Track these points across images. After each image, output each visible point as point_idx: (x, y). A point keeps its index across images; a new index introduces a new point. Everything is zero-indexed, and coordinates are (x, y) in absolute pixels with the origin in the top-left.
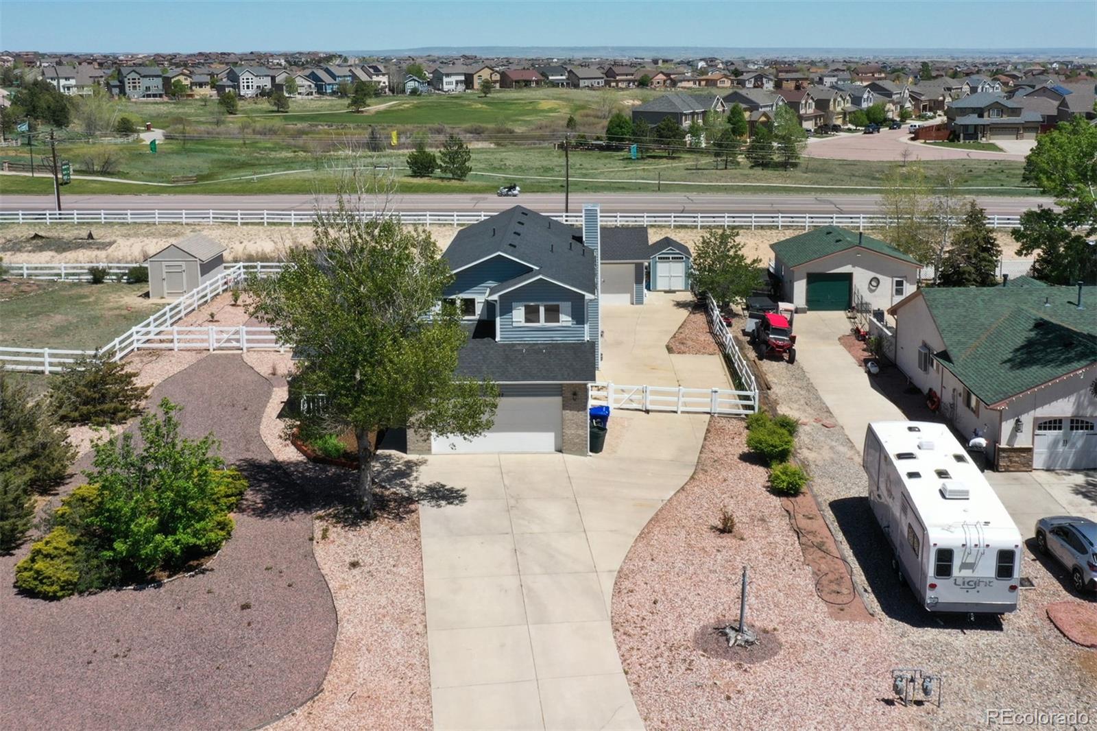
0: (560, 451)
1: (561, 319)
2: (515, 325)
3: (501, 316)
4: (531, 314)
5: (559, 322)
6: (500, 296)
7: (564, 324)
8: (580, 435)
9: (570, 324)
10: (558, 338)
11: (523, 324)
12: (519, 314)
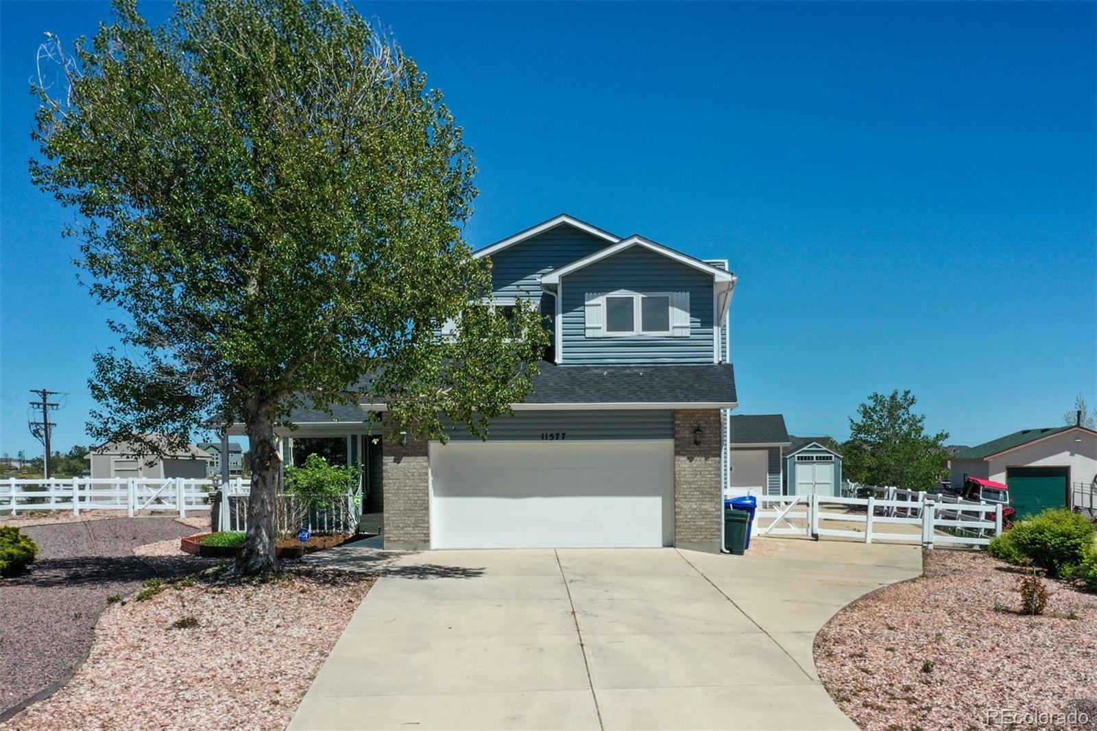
0: (672, 545)
1: (673, 322)
2: (589, 333)
3: (563, 312)
4: (619, 315)
5: (667, 329)
6: (564, 278)
7: (678, 333)
8: (707, 513)
9: (687, 333)
10: (666, 357)
11: (604, 332)
12: (596, 312)
